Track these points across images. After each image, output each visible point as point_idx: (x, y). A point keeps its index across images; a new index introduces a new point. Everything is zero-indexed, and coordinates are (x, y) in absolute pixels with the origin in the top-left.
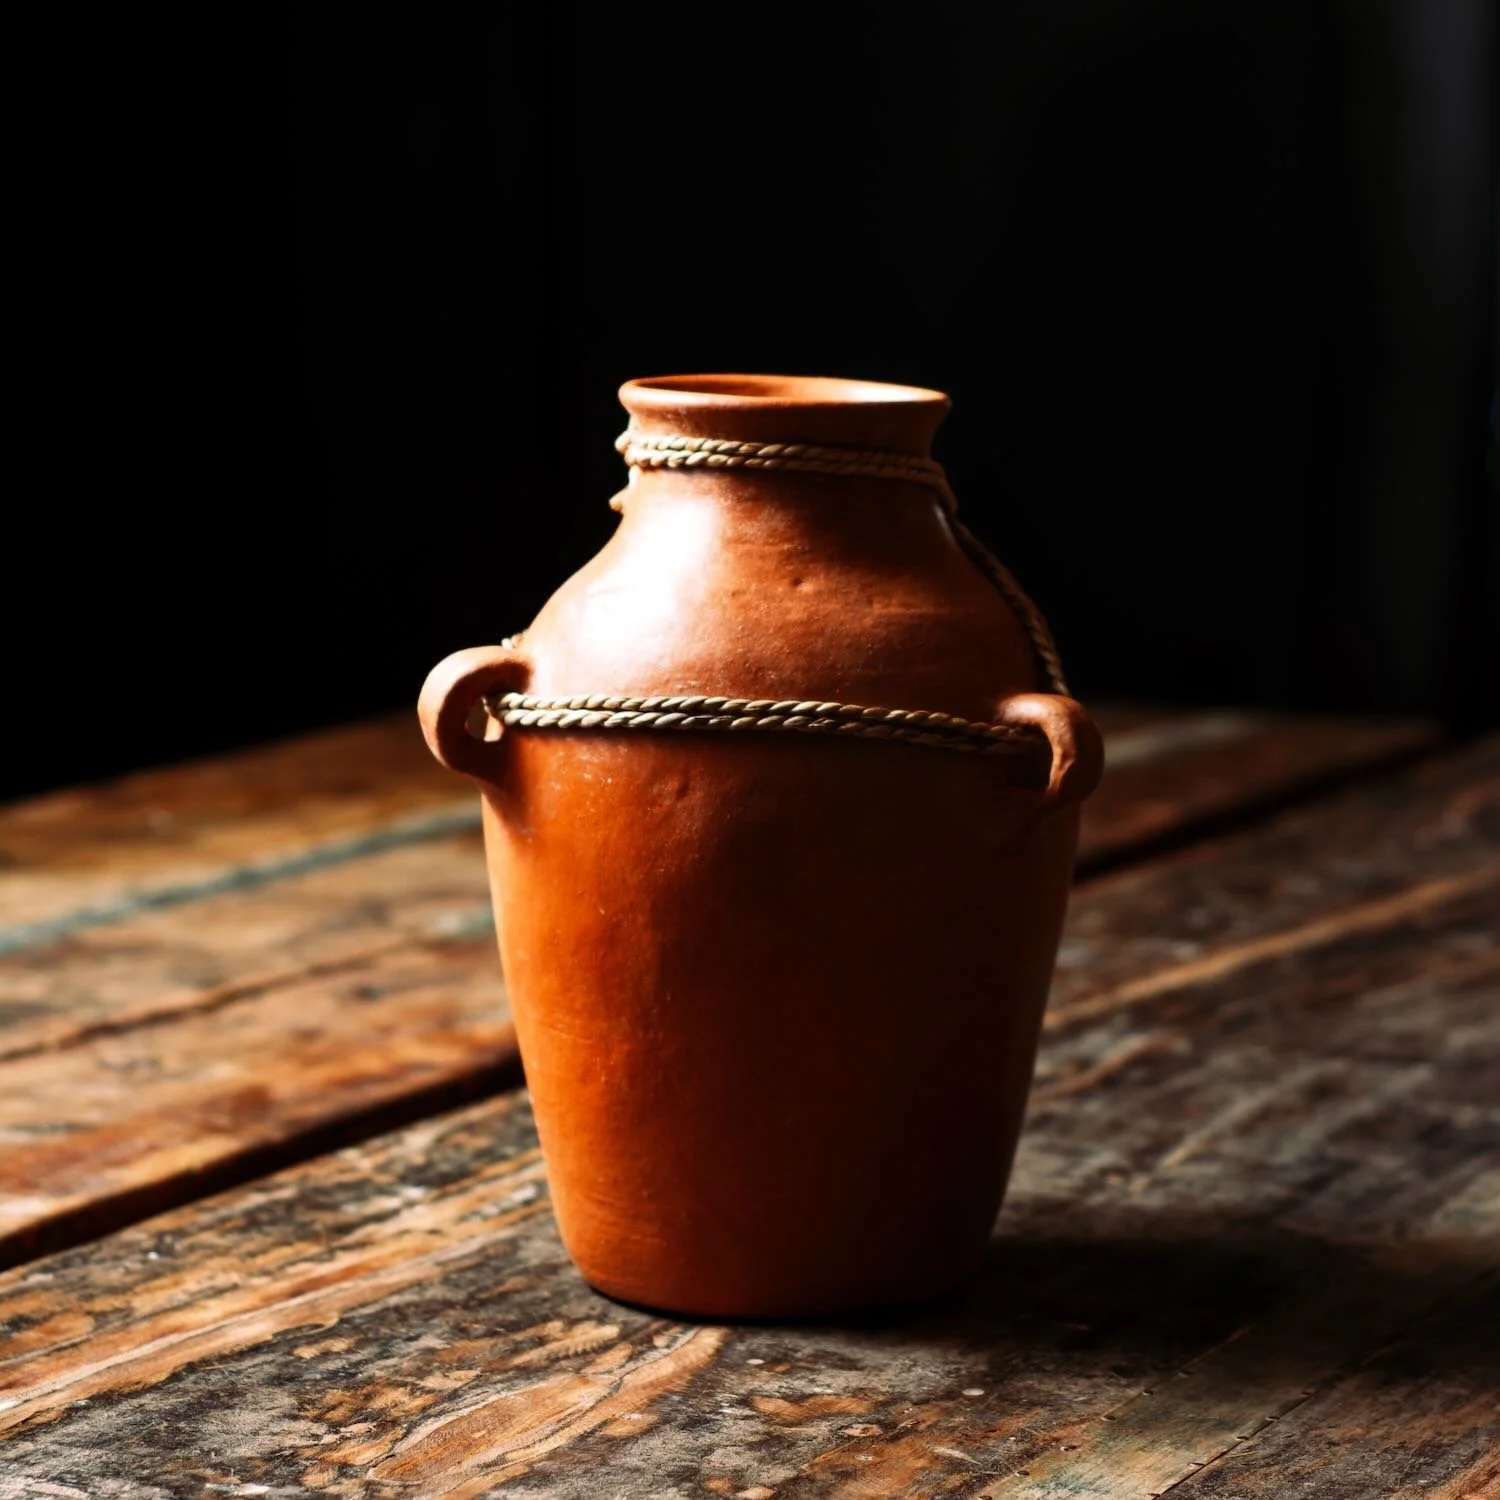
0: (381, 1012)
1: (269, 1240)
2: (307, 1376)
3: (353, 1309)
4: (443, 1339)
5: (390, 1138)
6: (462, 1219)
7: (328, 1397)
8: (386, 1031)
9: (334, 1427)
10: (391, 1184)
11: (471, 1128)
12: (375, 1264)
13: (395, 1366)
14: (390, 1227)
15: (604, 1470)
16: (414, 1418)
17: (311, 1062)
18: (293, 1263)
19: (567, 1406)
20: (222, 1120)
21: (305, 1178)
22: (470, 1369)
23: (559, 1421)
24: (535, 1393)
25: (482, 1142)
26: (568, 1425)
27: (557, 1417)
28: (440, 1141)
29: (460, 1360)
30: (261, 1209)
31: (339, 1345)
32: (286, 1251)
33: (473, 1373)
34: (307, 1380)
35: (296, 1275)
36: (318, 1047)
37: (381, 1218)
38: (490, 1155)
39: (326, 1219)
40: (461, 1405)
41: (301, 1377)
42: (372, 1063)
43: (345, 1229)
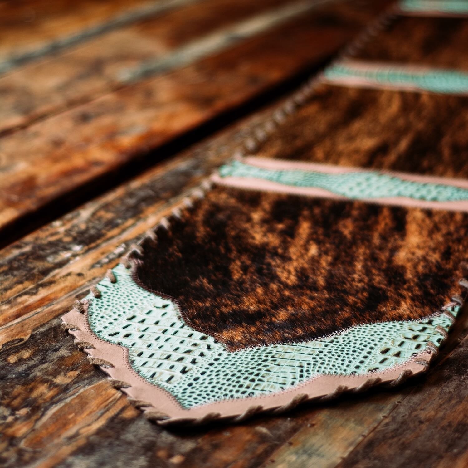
0: (88, 129)
1: (15, 279)
2: (9, 376)
3: (38, 328)
4: (69, 350)
5: (75, 213)
6: (93, 266)
7: (16, 390)
8: (88, 141)
9: (14, 410)
10: (69, 243)
11: (106, 207)
12: (52, 297)
13: (46, 368)
14: (63, 271)
15: (117, 443)
16: (47, 404)
17: (56, 160)
18: (20, 296)
19: (111, 396)
20: (15, 197)
21: (37, 239)
22: (76, 370)
23: (105, 407)
24: (99, 387)
25: (109, 216)
26: (108, 410)
27: (105, 404)
28: (94, 214)
29: (73, 364)
30: (15, 259)
31: (26, 354)
32: (20, 287)
33: (77, 373)
34: (8, 379)
35: (20, 303)
36: (61, 151)
37: (61, 265)
38: (111, 224)
39: (40, 265)
40: (68, 395)
41: (7, 376)
42: (78, 161)
43: (45, 272)
